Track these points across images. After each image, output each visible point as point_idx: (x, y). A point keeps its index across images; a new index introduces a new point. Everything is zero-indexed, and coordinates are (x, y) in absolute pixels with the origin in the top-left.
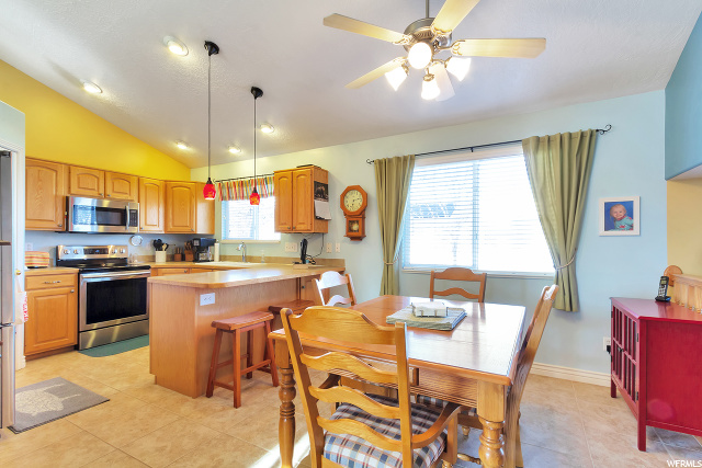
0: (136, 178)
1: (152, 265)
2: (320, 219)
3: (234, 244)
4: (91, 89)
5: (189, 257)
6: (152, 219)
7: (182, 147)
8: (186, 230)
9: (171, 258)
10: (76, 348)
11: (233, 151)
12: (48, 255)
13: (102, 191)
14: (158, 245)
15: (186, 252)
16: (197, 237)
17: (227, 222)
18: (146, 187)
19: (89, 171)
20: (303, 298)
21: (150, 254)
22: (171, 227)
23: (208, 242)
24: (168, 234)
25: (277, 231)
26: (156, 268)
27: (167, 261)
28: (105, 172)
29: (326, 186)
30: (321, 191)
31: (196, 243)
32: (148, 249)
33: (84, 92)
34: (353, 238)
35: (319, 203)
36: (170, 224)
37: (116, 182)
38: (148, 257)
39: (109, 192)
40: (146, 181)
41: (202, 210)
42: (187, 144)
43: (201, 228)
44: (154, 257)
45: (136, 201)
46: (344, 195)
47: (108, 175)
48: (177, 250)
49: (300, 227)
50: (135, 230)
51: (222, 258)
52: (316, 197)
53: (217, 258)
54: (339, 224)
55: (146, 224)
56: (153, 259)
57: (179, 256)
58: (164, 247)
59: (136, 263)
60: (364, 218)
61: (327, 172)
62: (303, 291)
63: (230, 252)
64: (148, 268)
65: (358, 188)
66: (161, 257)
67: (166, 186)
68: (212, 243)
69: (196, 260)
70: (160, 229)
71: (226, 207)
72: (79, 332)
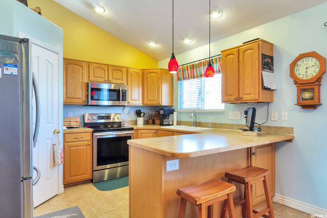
0: (126, 69)
1: (135, 127)
2: (268, 89)
3: (188, 112)
4: (99, 10)
5: (157, 121)
6: (135, 97)
7: (152, 45)
8: (155, 103)
9: (146, 122)
10: (91, 181)
11: (187, 42)
12: (79, 120)
13: (106, 79)
14: (138, 113)
15: (155, 118)
16: (162, 108)
17: (181, 96)
18: (131, 74)
19: (100, 66)
20: (254, 165)
21: (134, 119)
22: (146, 102)
23: (169, 111)
24: (145, 106)
25: (223, 101)
26: (137, 130)
27: (144, 124)
28: (108, 65)
29: (272, 58)
30: (268, 63)
31: (162, 112)
32: (133, 116)
33: (94, 12)
34: (305, 107)
35: (266, 74)
36: (146, 99)
37: (114, 72)
38: (133, 121)
39: (110, 79)
40: (131, 71)
41: (165, 88)
42: (156, 42)
43: (165, 102)
44: (136, 121)
45: (126, 84)
46: (294, 65)
47: (110, 67)
48: (150, 116)
49: (246, 98)
50: (126, 103)
51: (179, 123)
52: (263, 68)
53: (175, 123)
54: (286, 93)
55: (131, 99)
56: (136, 123)
57: (151, 121)
58: (142, 115)
59: (127, 126)
60: (320, 85)
61: (272, 45)
62: (253, 157)
63: (184, 118)
64: (132, 129)
65: (313, 55)
66: (141, 121)
67: (143, 73)
68: (172, 112)
69: (162, 124)
70: (139, 103)
71: (181, 85)
72: (93, 171)
